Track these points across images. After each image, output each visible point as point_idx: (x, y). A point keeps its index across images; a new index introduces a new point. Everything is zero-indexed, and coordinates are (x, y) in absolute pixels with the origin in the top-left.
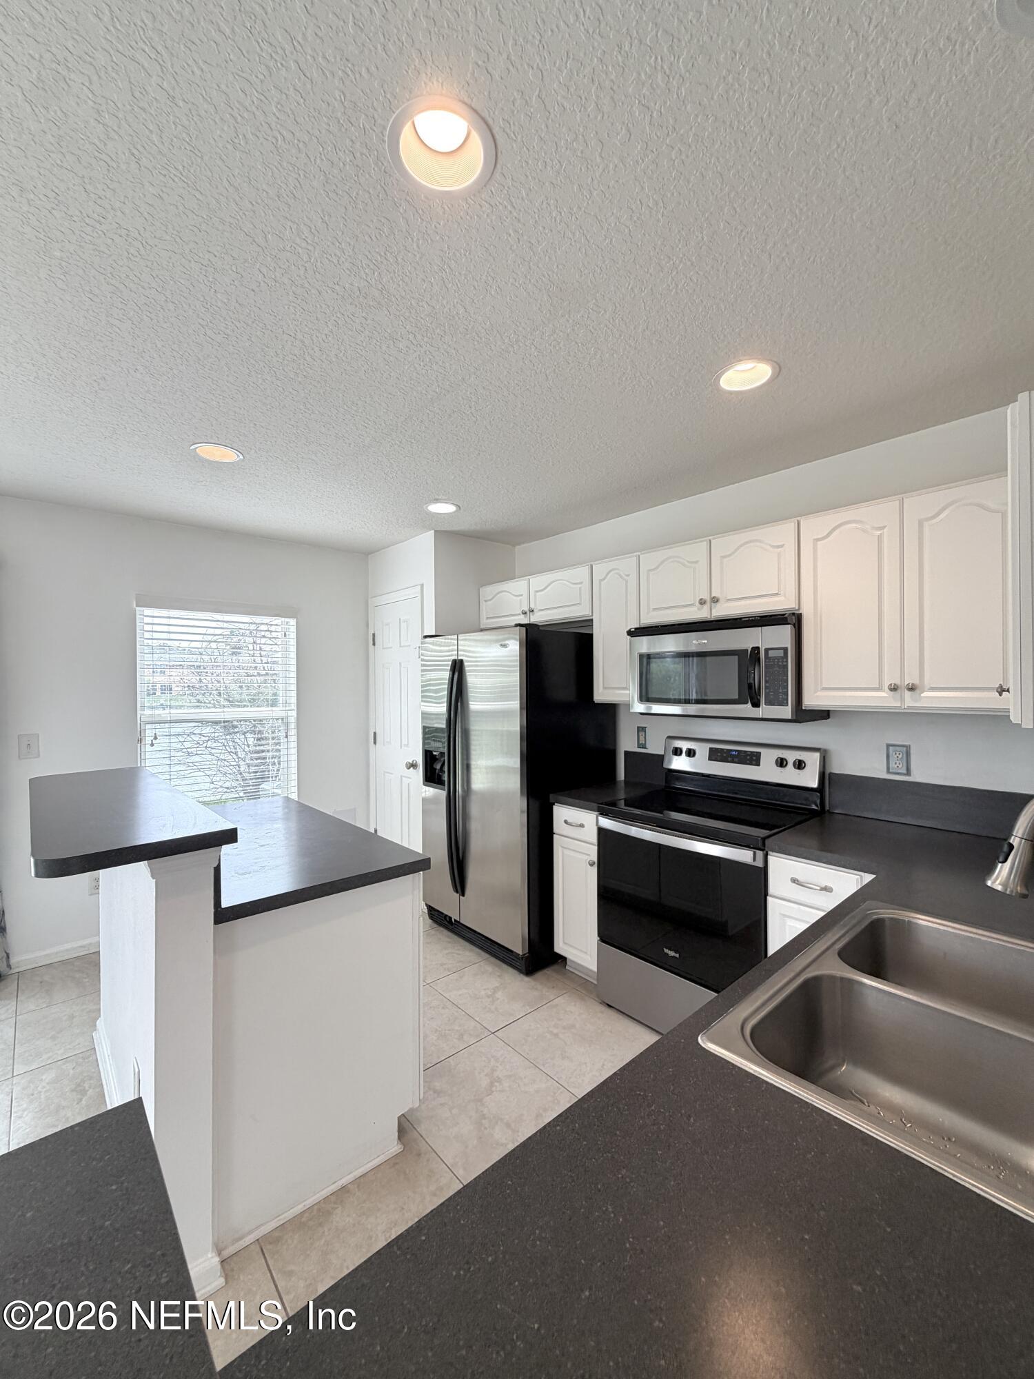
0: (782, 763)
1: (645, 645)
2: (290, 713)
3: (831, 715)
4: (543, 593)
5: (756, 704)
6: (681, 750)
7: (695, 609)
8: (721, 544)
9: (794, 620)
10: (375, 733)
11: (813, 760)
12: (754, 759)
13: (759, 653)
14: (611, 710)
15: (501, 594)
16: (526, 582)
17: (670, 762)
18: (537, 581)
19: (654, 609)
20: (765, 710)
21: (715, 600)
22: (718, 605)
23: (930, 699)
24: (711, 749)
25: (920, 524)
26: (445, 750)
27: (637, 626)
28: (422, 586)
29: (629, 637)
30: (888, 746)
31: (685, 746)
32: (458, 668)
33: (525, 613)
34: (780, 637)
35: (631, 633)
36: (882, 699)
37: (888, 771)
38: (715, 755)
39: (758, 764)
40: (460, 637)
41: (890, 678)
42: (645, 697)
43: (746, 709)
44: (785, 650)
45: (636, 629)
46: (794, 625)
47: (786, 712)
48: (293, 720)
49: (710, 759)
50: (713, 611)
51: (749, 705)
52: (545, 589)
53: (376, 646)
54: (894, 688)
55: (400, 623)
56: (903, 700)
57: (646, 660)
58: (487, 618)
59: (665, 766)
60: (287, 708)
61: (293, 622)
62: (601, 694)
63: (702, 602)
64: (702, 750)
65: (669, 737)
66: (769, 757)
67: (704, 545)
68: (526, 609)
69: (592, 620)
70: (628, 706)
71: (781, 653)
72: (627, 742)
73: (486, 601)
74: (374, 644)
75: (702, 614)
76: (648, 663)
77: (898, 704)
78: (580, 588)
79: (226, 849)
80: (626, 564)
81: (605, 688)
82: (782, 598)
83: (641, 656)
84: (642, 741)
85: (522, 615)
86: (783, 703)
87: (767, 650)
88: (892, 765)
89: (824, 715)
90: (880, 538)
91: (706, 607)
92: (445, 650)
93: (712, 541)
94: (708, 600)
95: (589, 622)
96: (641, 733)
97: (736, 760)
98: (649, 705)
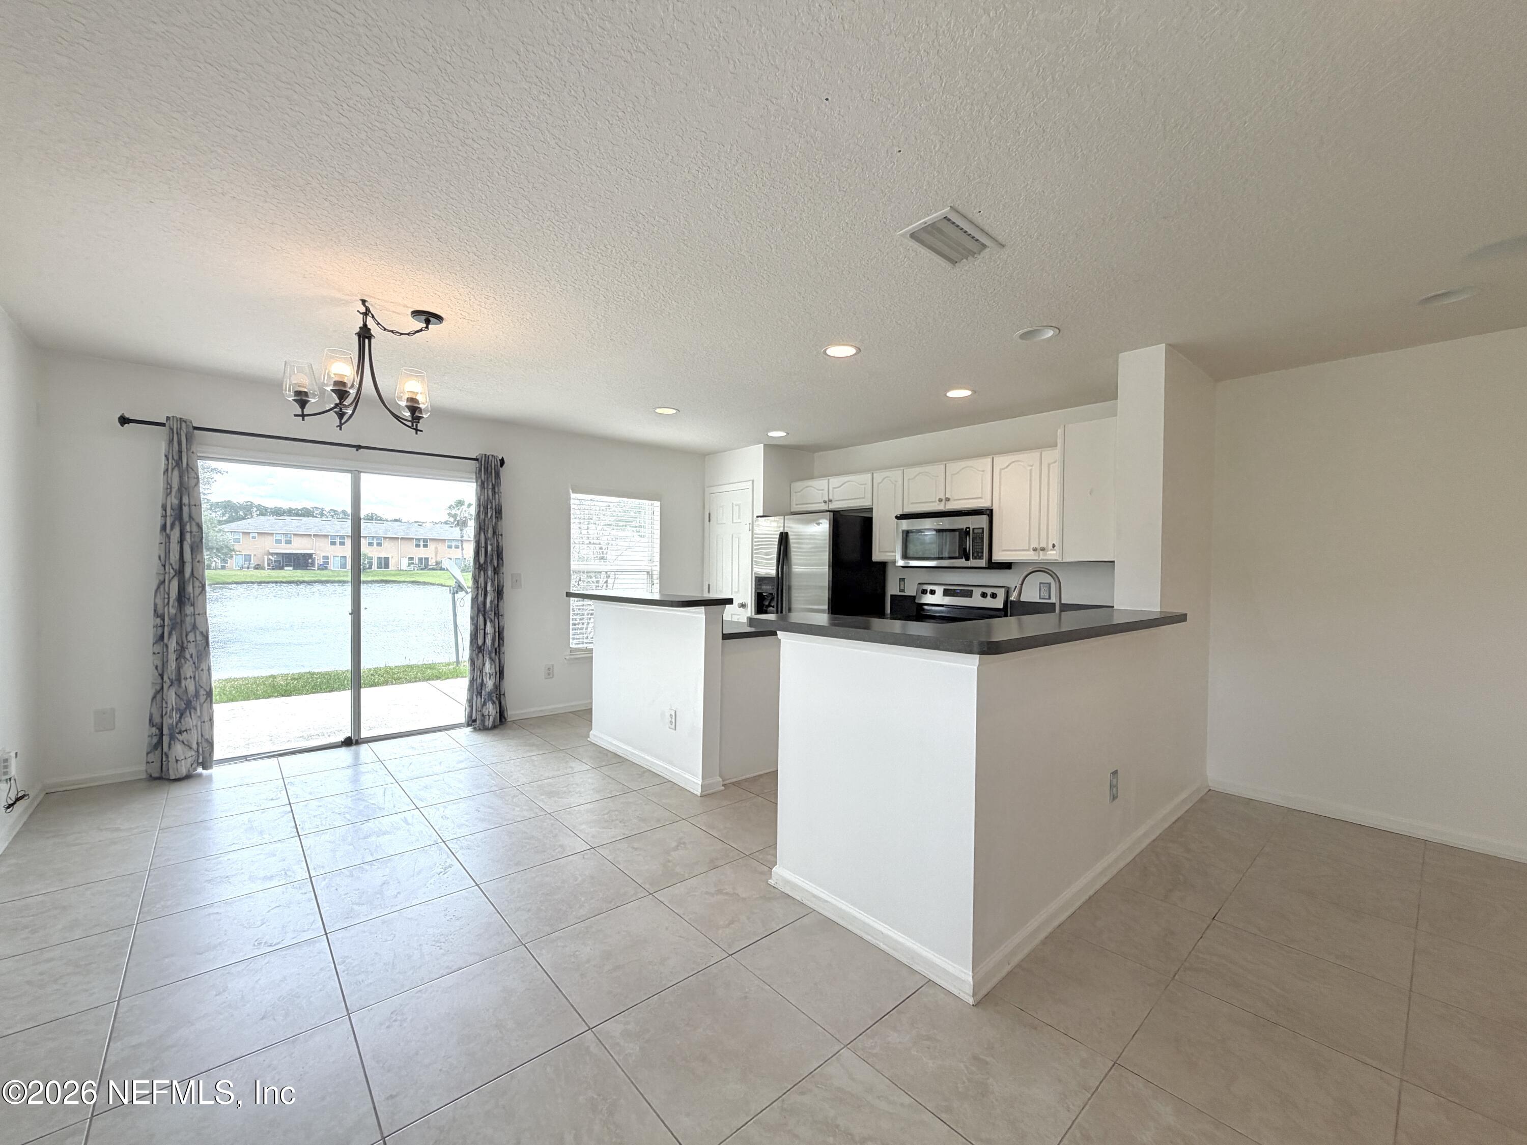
0: (984, 595)
1: (905, 525)
2: (654, 568)
3: (1013, 567)
4: (839, 489)
5: (967, 559)
6: (927, 590)
7: (936, 504)
8: (953, 467)
9: (989, 513)
10: (709, 585)
11: (1001, 593)
12: (969, 594)
13: (969, 530)
14: (883, 566)
15: (808, 488)
16: (827, 481)
17: (920, 598)
18: (835, 481)
19: (912, 503)
20: (972, 562)
21: (948, 499)
22: (949, 502)
24: (945, 589)
25: (1049, 465)
26: (775, 592)
27: (902, 513)
28: (753, 481)
29: (896, 520)
30: (1040, 583)
31: (929, 588)
32: (784, 539)
33: (825, 502)
34: (981, 522)
35: (897, 518)
36: (1030, 556)
37: (1040, 598)
38: (946, 593)
39: (971, 597)
40: (786, 517)
41: (1035, 545)
42: (905, 556)
43: (962, 562)
44: (983, 528)
45: (901, 515)
46: (988, 515)
47: (983, 563)
48: (656, 572)
49: (944, 595)
50: (947, 506)
51: (964, 559)
52: (840, 486)
53: (711, 522)
54: (1035, 550)
55: (733, 507)
56: (1039, 556)
57: (907, 534)
58: (797, 505)
59: (916, 601)
60: (652, 565)
61: (657, 504)
62: (878, 556)
63: (940, 500)
64: (939, 590)
65: (919, 584)
66: (977, 592)
67: (942, 467)
68: (826, 499)
69: (872, 508)
70: (894, 562)
71: (980, 531)
72: (892, 589)
73: (796, 492)
74: (709, 521)
75: (940, 507)
76: (907, 536)
77: (1037, 558)
78: (865, 488)
79: (728, 606)
80: (896, 474)
81: (879, 551)
82: (983, 500)
83: (903, 531)
84: (902, 587)
85: (824, 504)
86: (981, 558)
87: (973, 529)
88: (1042, 594)
89: (1007, 566)
90: (1031, 470)
91: (943, 503)
92: (772, 527)
93: (947, 465)
94: (944, 498)
95: (870, 510)
96: (902, 583)
97: (959, 595)
98: (906, 561)
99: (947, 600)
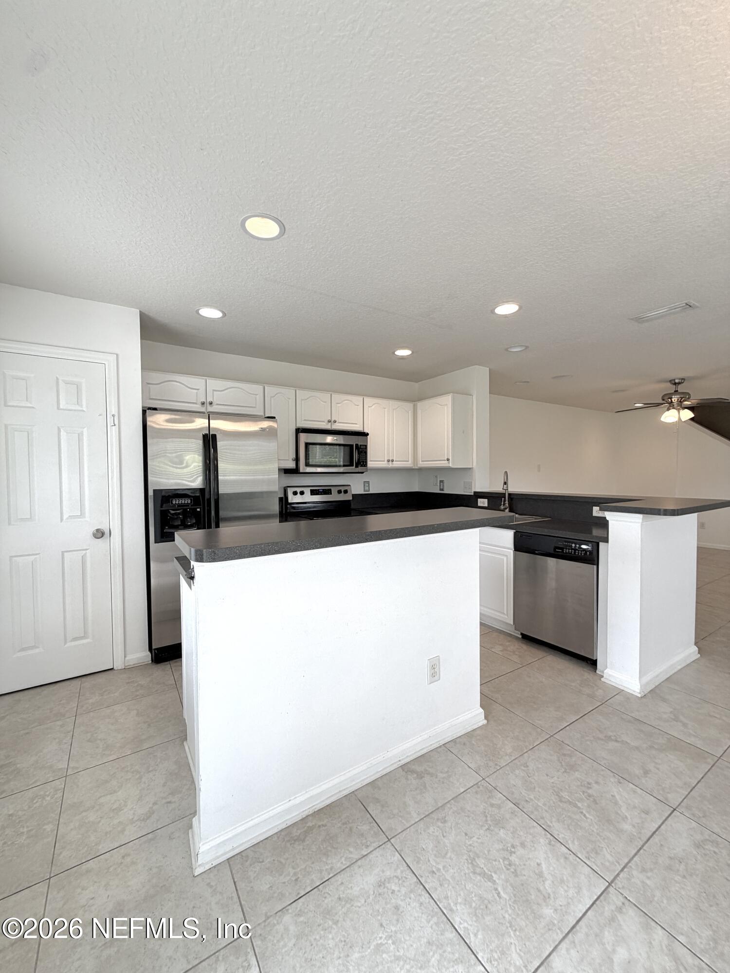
0: (339, 492)
4: (220, 392)
6: (297, 492)
11: (350, 489)
12: (329, 492)
15: (170, 383)
16: (203, 381)
17: (292, 499)
22: (336, 424)
23: (396, 464)
24: (311, 490)
25: (393, 410)
28: (117, 355)
29: (297, 432)
30: (364, 482)
32: (211, 442)
33: (203, 404)
35: (300, 431)
36: (385, 464)
37: (364, 491)
38: (313, 493)
39: (331, 494)
41: (387, 458)
45: (302, 429)
49: (311, 495)
50: (333, 426)
52: (223, 390)
54: (388, 461)
55: (56, 384)
57: (307, 445)
58: (152, 399)
59: (289, 502)
63: (329, 421)
64: (307, 491)
66: (334, 491)
67: (329, 395)
68: (205, 401)
71: (365, 447)
73: (148, 384)
75: (328, 427)
78: (256, 398)
80: (289, 392)
82: (358, 426)
83: (305, 443)
85: (200, 405)
86: (365, 466)
87: (360, 445)
91: (330, 424)
93: (332, 395)
94: (332, 421)
97: (322, 493)
99: (317, 498)
